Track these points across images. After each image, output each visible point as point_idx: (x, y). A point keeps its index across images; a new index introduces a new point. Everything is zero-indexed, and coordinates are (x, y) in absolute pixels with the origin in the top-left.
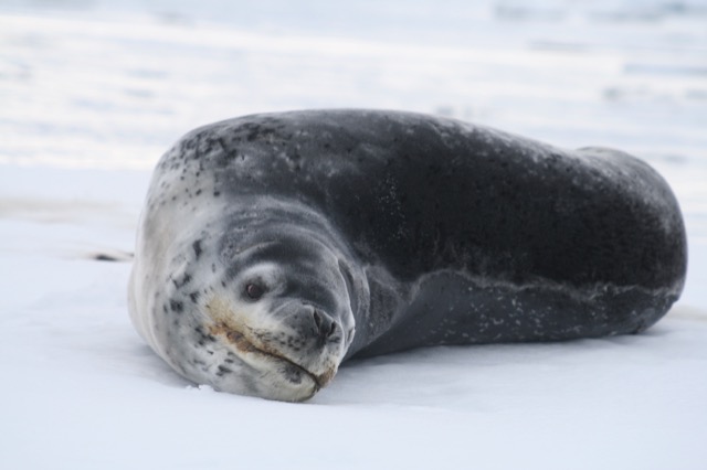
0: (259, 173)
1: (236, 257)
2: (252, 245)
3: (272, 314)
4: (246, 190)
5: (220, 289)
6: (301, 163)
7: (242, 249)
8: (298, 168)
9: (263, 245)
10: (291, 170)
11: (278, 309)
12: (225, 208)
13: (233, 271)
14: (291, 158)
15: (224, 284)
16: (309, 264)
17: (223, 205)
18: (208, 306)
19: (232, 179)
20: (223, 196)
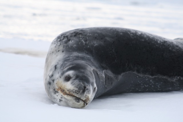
0: (75, 45)
1: (64, 70)
4: (71, 50)
5: (60, 79)
6: (87, 42)
7: (66, 67)
8: (86, 44)
9: (71, 66)
10: (84, 45)
11: (73, 83)
12: (64, 56)
13: (63, 74)
14: (85, 41)
15: (60, 77)
16: (83, 71)
17: (64, 55)
18: (56, 83)
19: (68, 47)
20: (64, 52)
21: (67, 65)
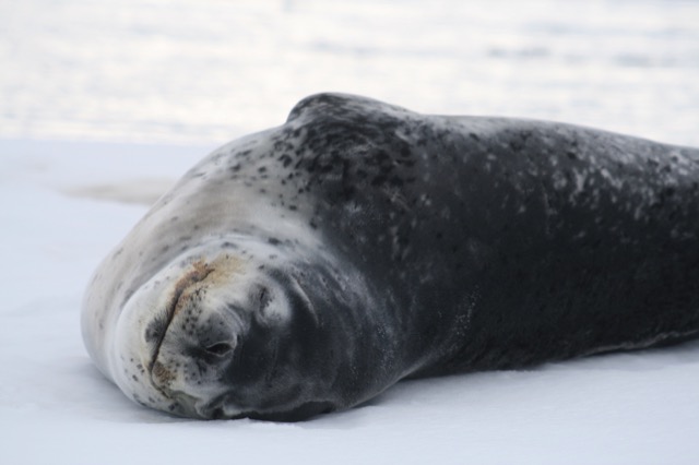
1: (295, 281)
2: (310, 297)
3: (227, 307)
6: (405, 253)
13: (279, 276)
15: (262, 267)
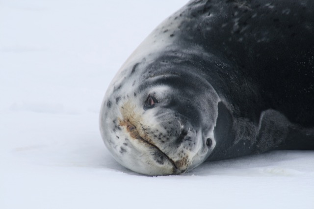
0: (208, 29)
4: (191, 38)
6: (244, 29)
7: (155, 75)
8: (238, 32)
10: (232, 32)
11: (160, 115)
12: (168, 46)
13: (143, 87)
14: (239, 24)
15: (135, 94)
17: (169, 44)
19: (189, 28)
20: (174, 38)
21: (159, 70)
